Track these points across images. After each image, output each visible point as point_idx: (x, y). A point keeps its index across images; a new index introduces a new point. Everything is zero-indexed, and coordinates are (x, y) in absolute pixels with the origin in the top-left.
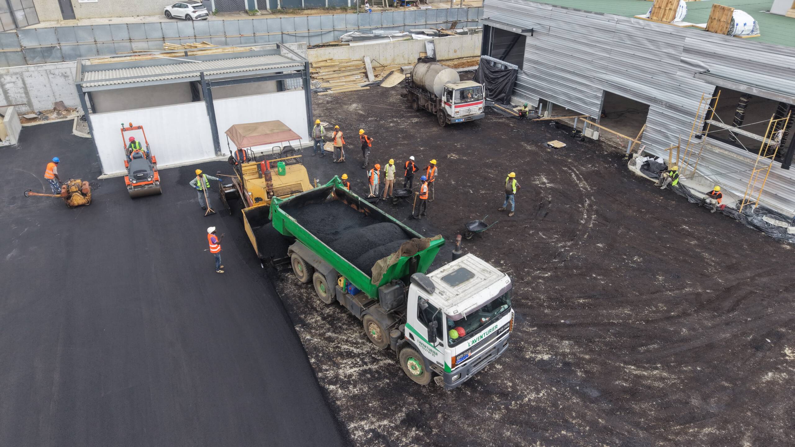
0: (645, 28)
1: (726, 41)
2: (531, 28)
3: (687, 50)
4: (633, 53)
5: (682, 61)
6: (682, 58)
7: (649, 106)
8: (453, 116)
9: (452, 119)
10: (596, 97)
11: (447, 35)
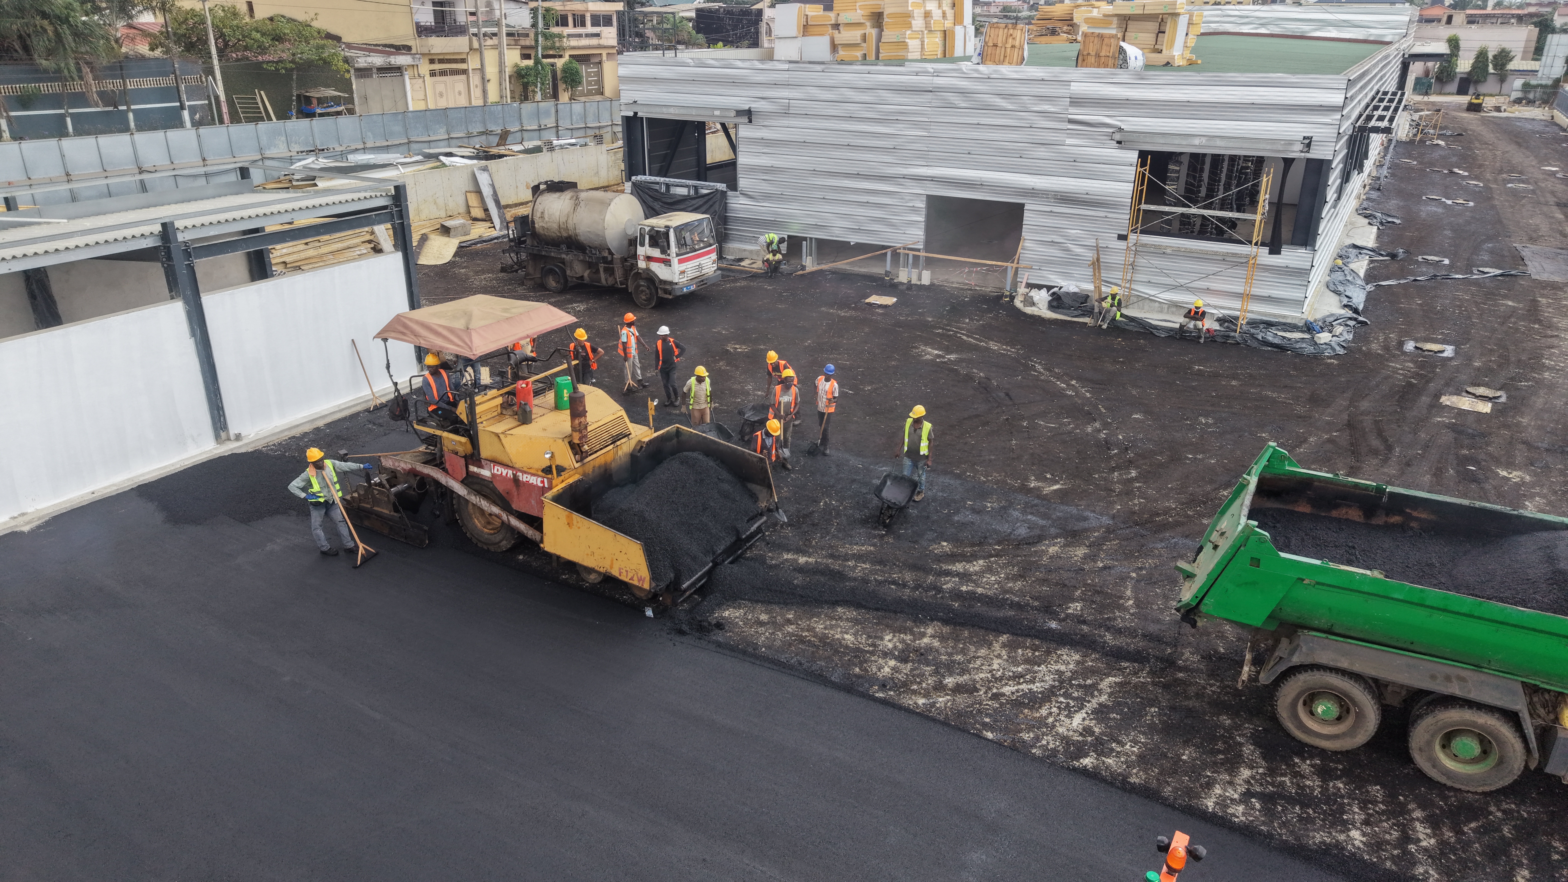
0: (992, 76)
1: (1142, 79)
2: (746, 107)
3: (1077, 101)
4: (976, 122)
5: (1071, 121)
6: (1070, 116)
7: (1023, 205)
8: (676, 281)
9: (677, 287)
10: (914, 210)
11: (501, 156)
